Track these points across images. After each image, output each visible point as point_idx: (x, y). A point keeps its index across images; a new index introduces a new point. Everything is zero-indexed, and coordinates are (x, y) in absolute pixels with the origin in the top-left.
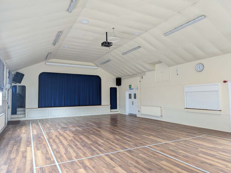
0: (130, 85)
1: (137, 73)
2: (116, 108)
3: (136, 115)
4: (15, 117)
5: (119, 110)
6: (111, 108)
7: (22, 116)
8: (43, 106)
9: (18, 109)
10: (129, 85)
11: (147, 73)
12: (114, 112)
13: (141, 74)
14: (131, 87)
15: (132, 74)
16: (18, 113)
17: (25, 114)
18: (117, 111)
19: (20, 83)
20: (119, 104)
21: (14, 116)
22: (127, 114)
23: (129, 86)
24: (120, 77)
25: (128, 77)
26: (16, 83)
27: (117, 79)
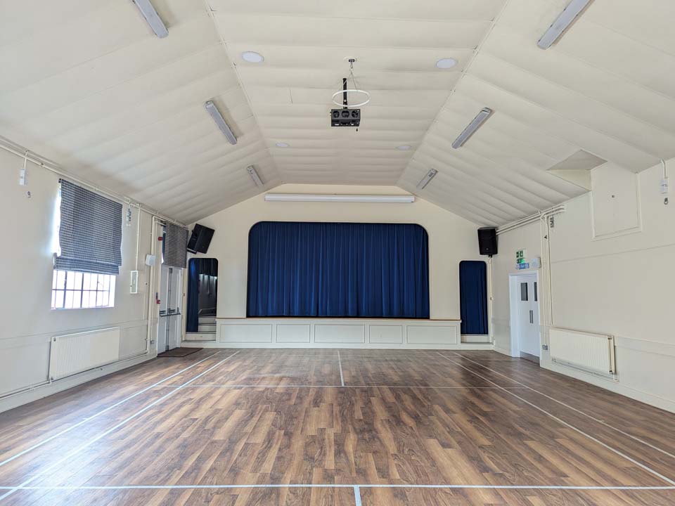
0: (519, 249)
1: (536, 209)
2: (485, 332)
3: (539, 358)
4: (194, 339)
5: (493, 339)
6: (465, 330)
7: (210, 336)
8: (260, 313)
9: (201, 320)
10: (517, 253)
11: (565, 205)
12: (476, 343)
13: (548, 210)
14: (521, 259)
15: (523, 214)
16: (201, 328)
17: (214, 332)
18: (488, 343)
19: (205, 252)
20: (493, 319)
21: (192, 336)
22: (515, 353)
23: (516, 255)
24: (492, 224)
25: (514, 223)
26: (195, 253)
27: (480, 232)
